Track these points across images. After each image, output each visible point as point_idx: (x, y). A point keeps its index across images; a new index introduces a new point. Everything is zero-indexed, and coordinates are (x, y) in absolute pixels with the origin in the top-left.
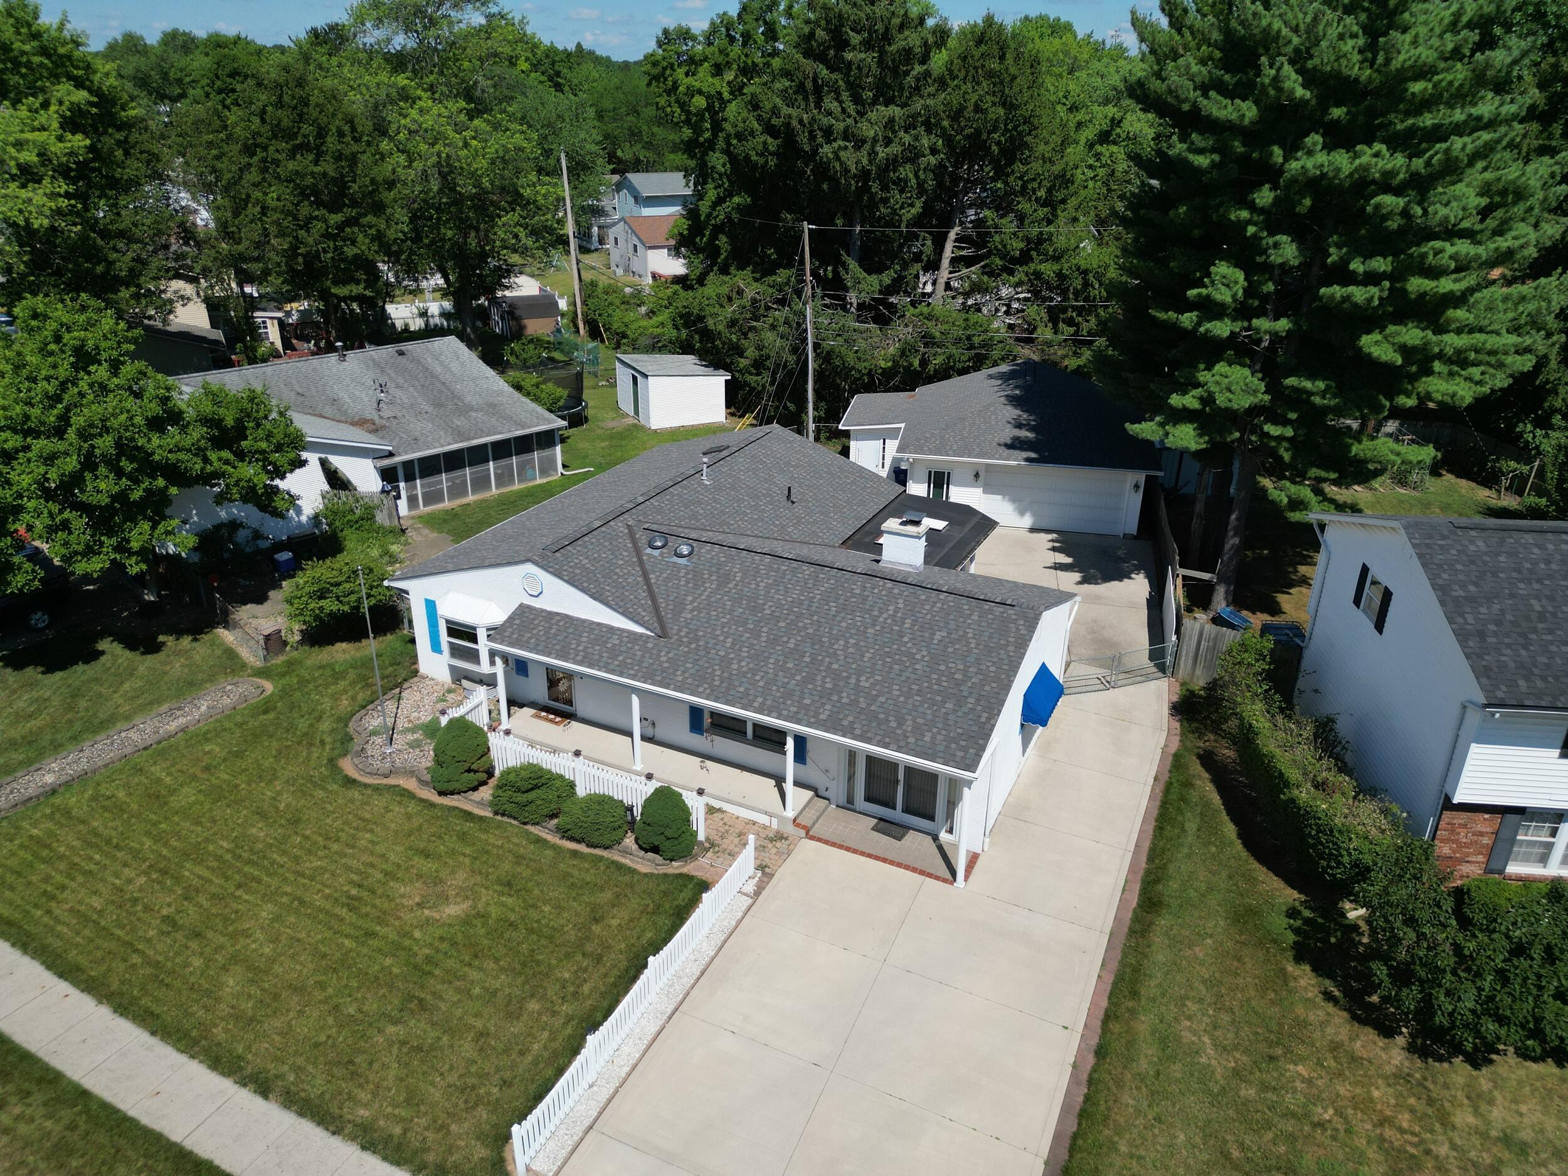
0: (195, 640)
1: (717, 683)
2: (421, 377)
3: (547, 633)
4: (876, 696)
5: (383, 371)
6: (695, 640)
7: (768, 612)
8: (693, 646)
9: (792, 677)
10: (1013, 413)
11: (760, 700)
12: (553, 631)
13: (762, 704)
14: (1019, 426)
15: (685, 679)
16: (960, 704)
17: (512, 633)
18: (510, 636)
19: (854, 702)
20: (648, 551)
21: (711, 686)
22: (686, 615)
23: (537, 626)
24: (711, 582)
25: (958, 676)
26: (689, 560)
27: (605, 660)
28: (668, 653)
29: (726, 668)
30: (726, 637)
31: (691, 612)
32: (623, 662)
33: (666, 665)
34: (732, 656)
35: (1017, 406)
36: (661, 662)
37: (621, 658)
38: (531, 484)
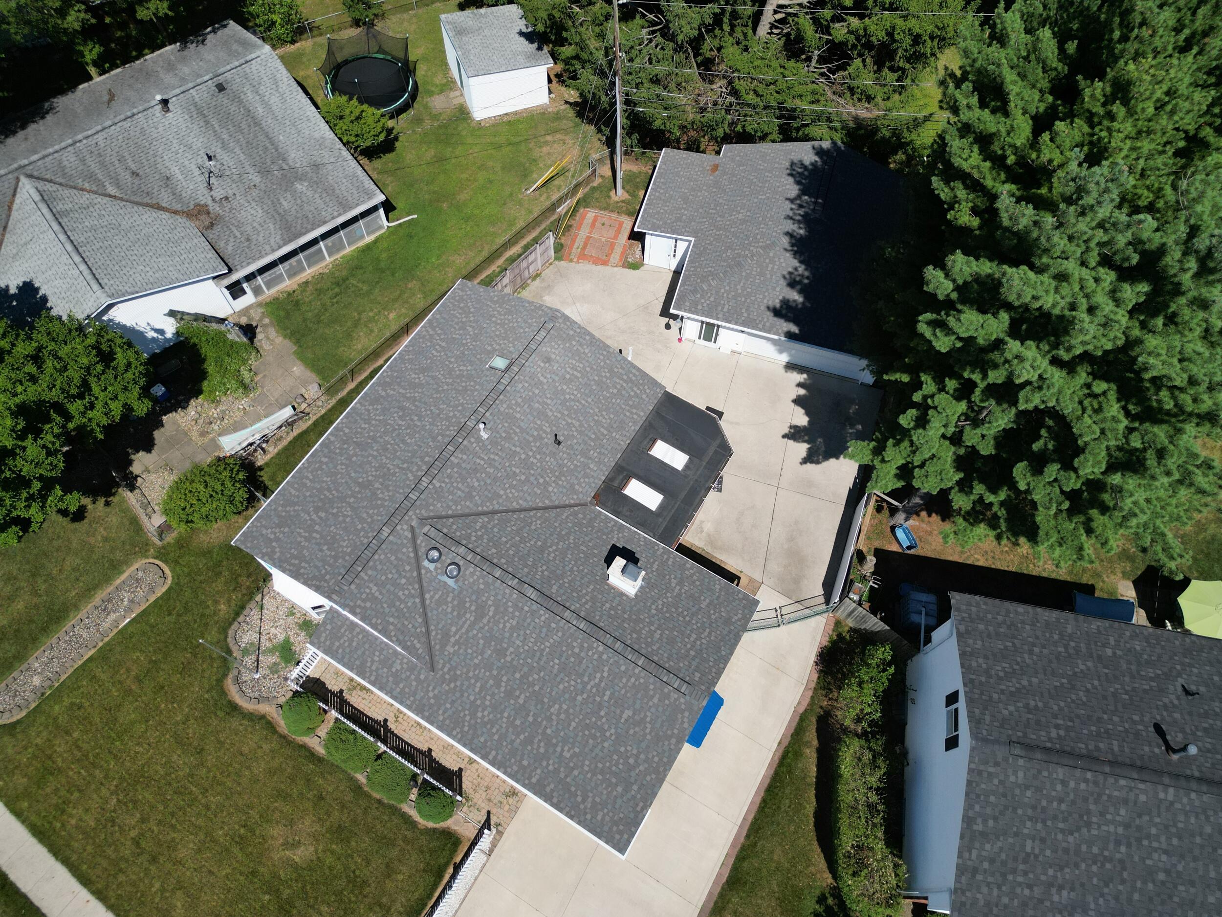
0: (106, 503)
1: (466, 729)
2: (244, 125)
3: (350, 645)
4: (573, 769)
5: (207, 122)
6: (454, 678)
7: (509, 659)
8: (452, 685)
9: (518, 735)
10: (789, 263)
11: (493, 753)
12: (354, 644)
13: (495, 758)
14: (792, 284)
15: (444, 719)
16: (627, 790)
17: (326, 640)
18: (324, 642)
19: (557, 771)
20: (426, 563)
21: (462, 731)
22: (450, 649)
23: (343, 635)
24: (471, 612)
25: (631, 761)
26: (456, 582)
27: (390, 684)
28: (434, 688)
29: (473, 715)
30: (476, 681)
31: (453, 646)
32: (403, 689)
33: (432, 701)
34: (478, 702)
35: (795, 254)
36: (429, 698)
37: (401, 685)
38: (361, 244)
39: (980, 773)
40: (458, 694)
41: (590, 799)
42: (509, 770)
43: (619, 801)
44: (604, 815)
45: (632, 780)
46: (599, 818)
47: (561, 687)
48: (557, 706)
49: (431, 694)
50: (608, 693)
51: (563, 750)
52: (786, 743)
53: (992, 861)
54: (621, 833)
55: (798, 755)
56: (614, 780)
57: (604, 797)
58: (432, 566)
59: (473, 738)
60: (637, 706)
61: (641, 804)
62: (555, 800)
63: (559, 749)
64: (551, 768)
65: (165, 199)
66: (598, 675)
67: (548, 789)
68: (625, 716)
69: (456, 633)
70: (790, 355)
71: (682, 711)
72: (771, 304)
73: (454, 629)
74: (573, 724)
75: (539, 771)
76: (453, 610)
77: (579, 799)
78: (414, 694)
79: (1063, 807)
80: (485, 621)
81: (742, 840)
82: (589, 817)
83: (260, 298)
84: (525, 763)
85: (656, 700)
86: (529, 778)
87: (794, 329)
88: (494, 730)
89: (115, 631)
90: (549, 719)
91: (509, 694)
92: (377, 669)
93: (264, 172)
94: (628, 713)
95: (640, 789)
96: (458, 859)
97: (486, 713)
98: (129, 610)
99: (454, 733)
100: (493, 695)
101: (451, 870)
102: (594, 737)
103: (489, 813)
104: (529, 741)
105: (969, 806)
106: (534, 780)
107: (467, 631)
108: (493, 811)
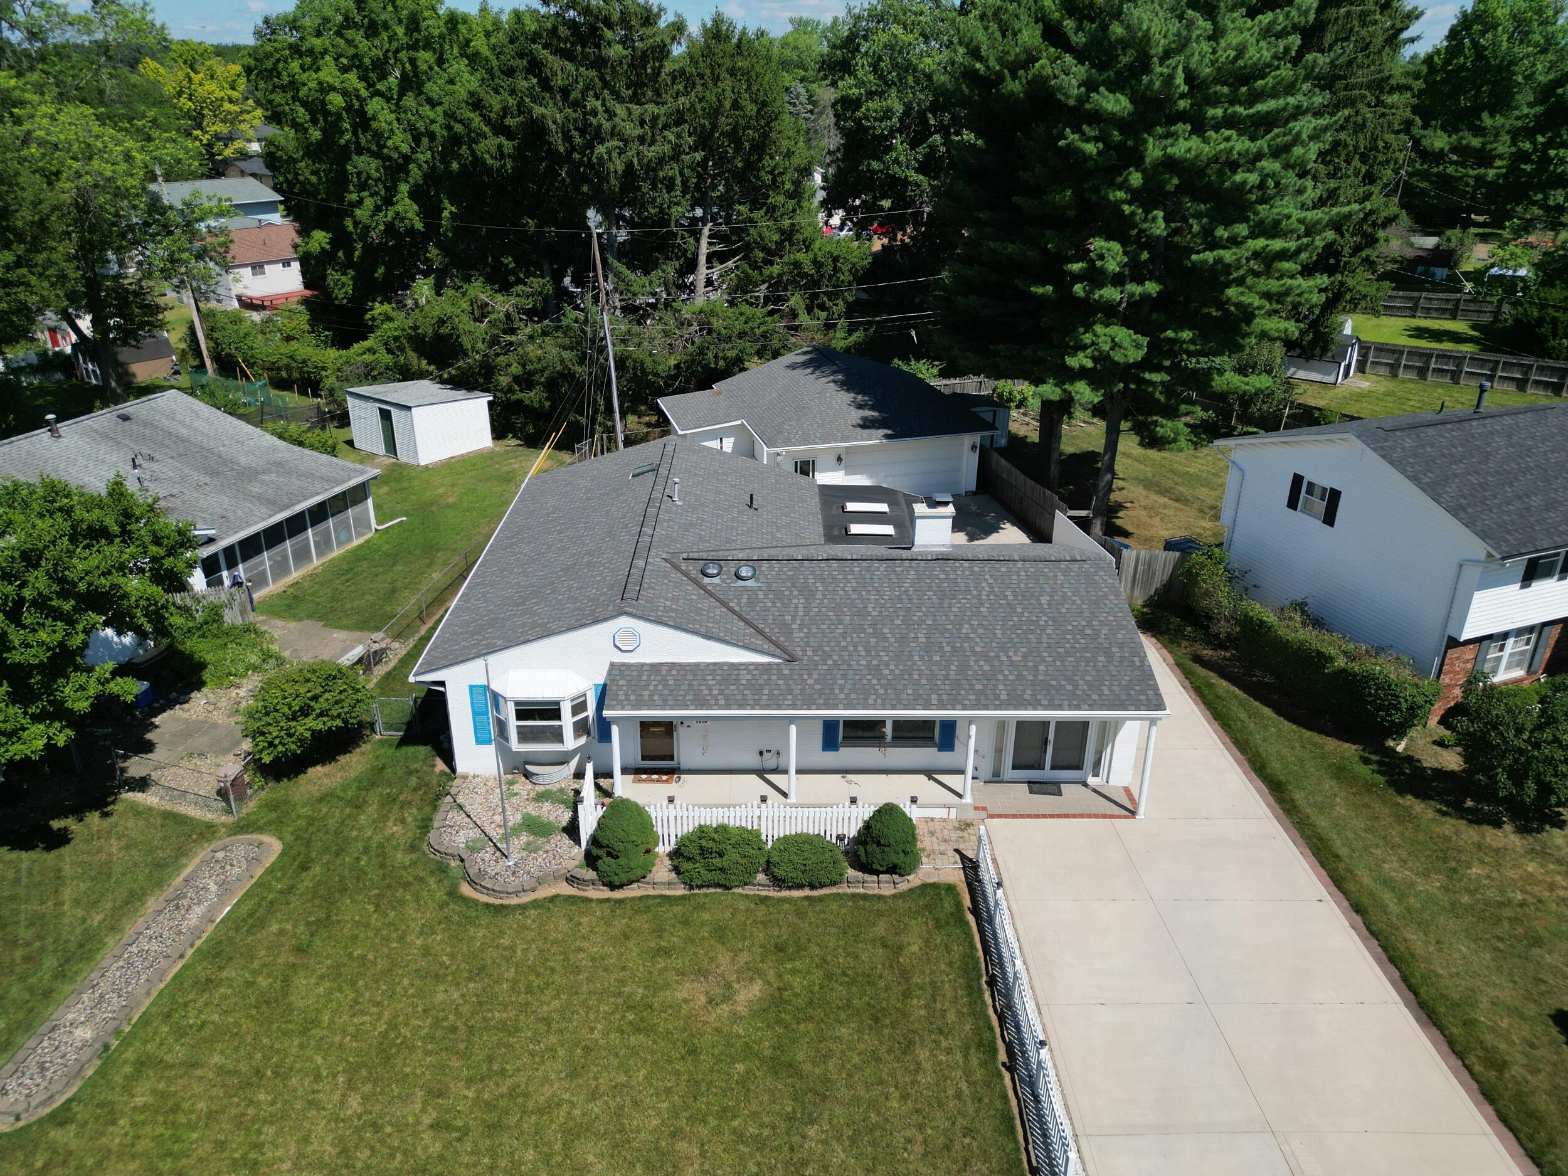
0: (106, 815)
1: (882, 691)
2: (167, 441)
4: (1036, 666)
5: (118, 443)
6: (826, 656)
7: (875, 614)
9: (947, 667)
10: (846, 397)
11: (934, 697)
12: (671, 682)
13: (940, 700)
14: (860, 407)
15: (848, 696)
16: (1109, 655)
17: (627, 695)
18: (627, 700)
19: (1020, 677)
21: (878, 696)
22: (797, 635)
23: (649, 681)
24: (796, 597)
25: (1088, 632)
26: (757, 580)
27: (749, 697)
28: (810, 675)
29: (878, 674)
30: (855, 647)
31: (800, 629)
33: (818, 687)
36: (812, 687)
38: (349, 546)
39: (1382, 448)
40: (844, 667)
41: (1081, 682)
43: (1111, 668)
44: (1110, 689)
45: (1106, 645)
46: (1107, 692)
47: (955, 609)
48: (966, 626)
49: (811, 682)
50: (1008, 593)
51: (1009, 657)
54: (1143, 694)
56: (1088, 655)
57: (1093, 673)
58: (716, 580)
59: (898, 697)
60: (1048, 590)
61: (1136, 659)
62: (1045, 703)
63: (1004, 658)
64: (1011, 677)
66: (984, 585)
67: (1027, 698)
68: (1044, 602)
71: (1095, 574)
72: (852, 424)
73: (788, 618)
74: (998, 632)
75: (1001, 687)
76: (774, 603)
77: (1069, 687)
78: (790, 692)
80: (819, 597)
81: (1241, 757)
82: (1095, 698)
84: (979, 687)
85: (1061, 578)
86: (997, 697)
87: (889, 432)
88: (916, 677)
90: (968, 639)
91: (903, 639)
92: (721, 692)
93: (215, 474)
95: (1121, 648)
97: (892, 667)
100: (885, 649)
103: (957, 851)
108: (961, 847)
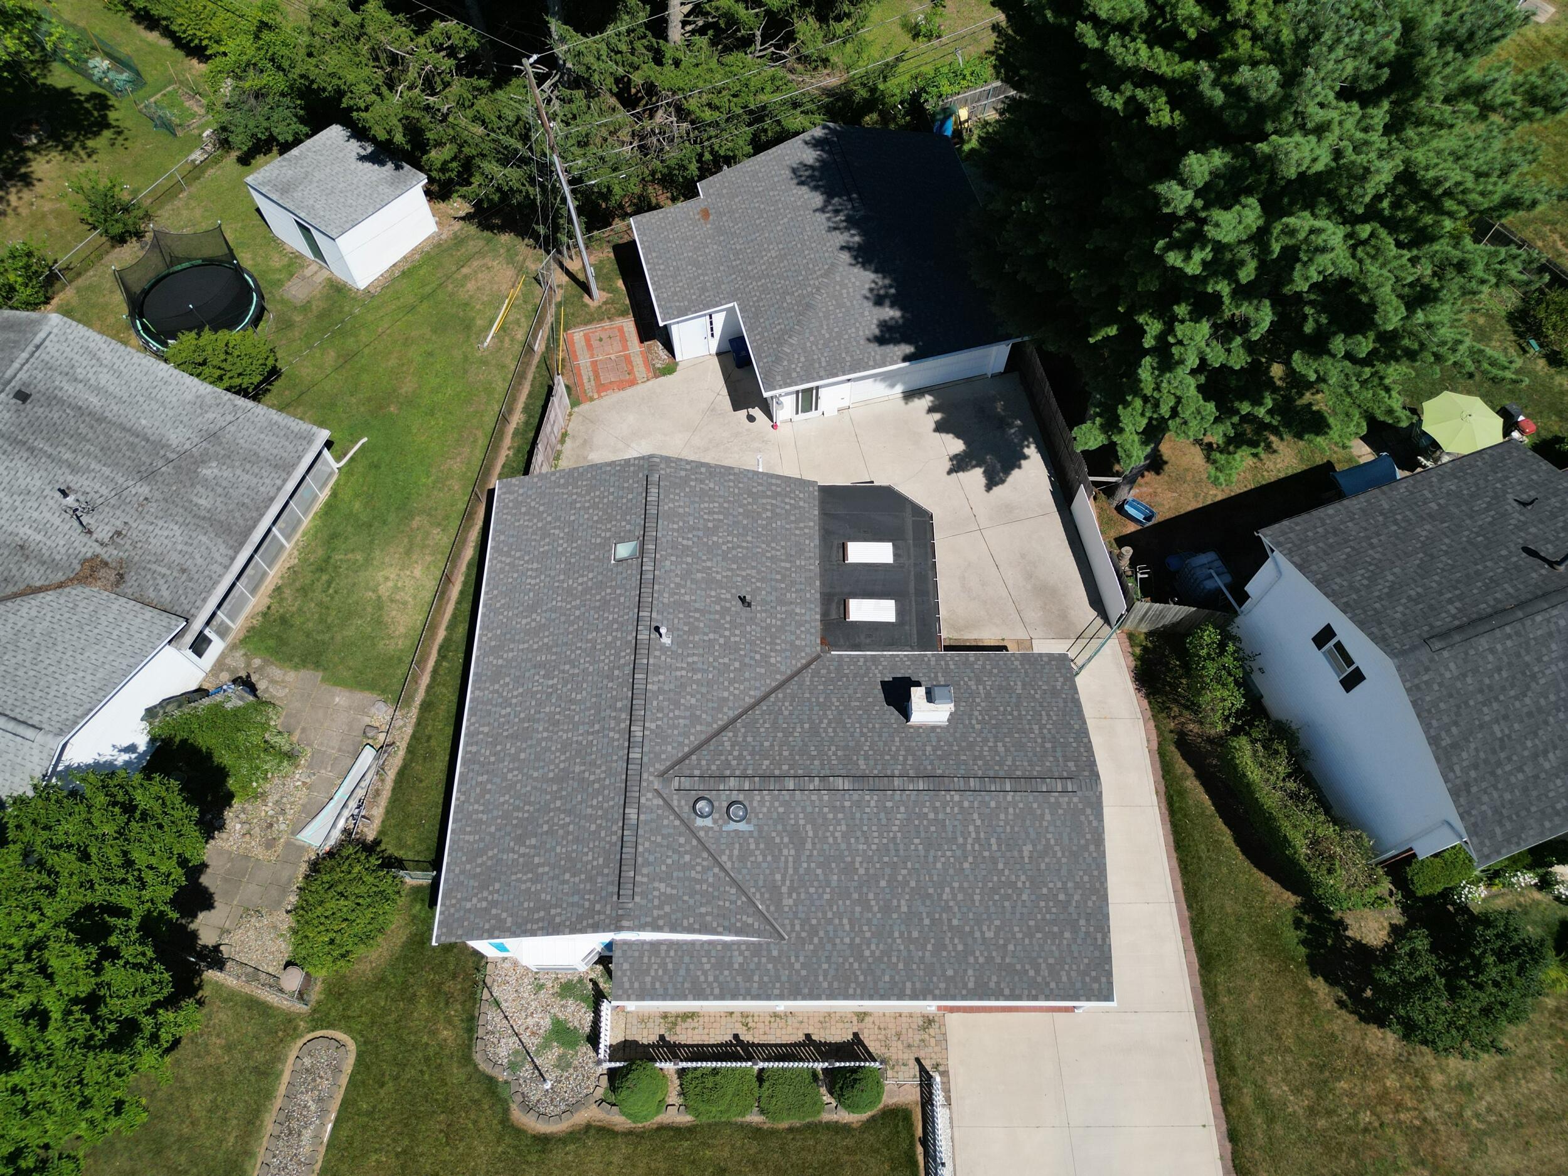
1: (861, 978)
2: (83, 429)
3: (665, 971)
4: (1005, 946)
5: (31, 450)
6: (814, 932)
7: (862, 871)
8: (816, 940)
9: (923, 948)
10: (864, 279)
11: (909, 985)
12: (670, 966)
13: (913, 989)
14: (879, 301)
15: (830, 984)
16: (1075, 930)
17: (631, 983)
18: (632, 987)
19: (990, 959)
20: (700, 822)
21: (858, 984)
22: (788, 902)
23: (650, 965)
24: (786, 846)
25: (1062, 897)
26: (748, 822)
27: (742, 984)
28: (797, 957)
29: (860, 958)
30: (841, 919)
31: (790, 896)
32: (761, 982)
33: (804, 973)
34: (857, 940)
35: (864, 265)
36: (798, 972)
37: (756, 978)
38: (317, 506)
39: (1417, 687)
40: (829, 947)
41: (1043, 966)
42: (937, 992)
43: (1074, 947)
44: (1068, 974)
45: (1075, 916)
46: (1064, 979)
47: (939, 865)
48: (947, 890)
49: (797, 966)
50: (993, 841)
51: (983, 933)
52: (1162, 789)
53: (1476, 767)
54: (1096, 979)
55: (1182, 793)
56: (1056, 929)
57: (1057, 954)
58: (708, 822)
59: (876, 983)
60: (1033, 835)
61: (1099, 936)
62: (1007, 992)
63: (977, 934)
64: (981, 960)
65: (35, 575)
66: (971, 828)
67: (992, 985)
68: (1026, 854)
69: (783, 880)
70: (904, 383)
71: (1083, 812)
72: (869, 334)
73: (778, 877)
74: (977, 898)
75: (970, 972)
76: (765, 856)
77: (1032, 973)
78: (778, 978)
79: (1504, 674)
80: (809, 846)
81: (1186, 913)
82: (1053, 985)
83: (229, 639)
84: (950, 973)
85: (1048, 817)
86: (965, 986)
87: (908, 349)
88: (894, 960)
89: (323, 1150)
90: (948, 909)
91: (887, 909)
92: (716, 978)
93: (148, 475)
94: (1027, 849)
95: (1088, 920)
96: (919, 1132)
97: (873, 947)
98: (323, 1112)
99: (851, 991)
100: (869, 922)
101: (920, 1149)
102: (1008, 897)
103: (918, 1060)
104: (940, 946)
105: (1427, 727)
106: (971, 985)
107: (796, 870)
108: (921, 1054)
